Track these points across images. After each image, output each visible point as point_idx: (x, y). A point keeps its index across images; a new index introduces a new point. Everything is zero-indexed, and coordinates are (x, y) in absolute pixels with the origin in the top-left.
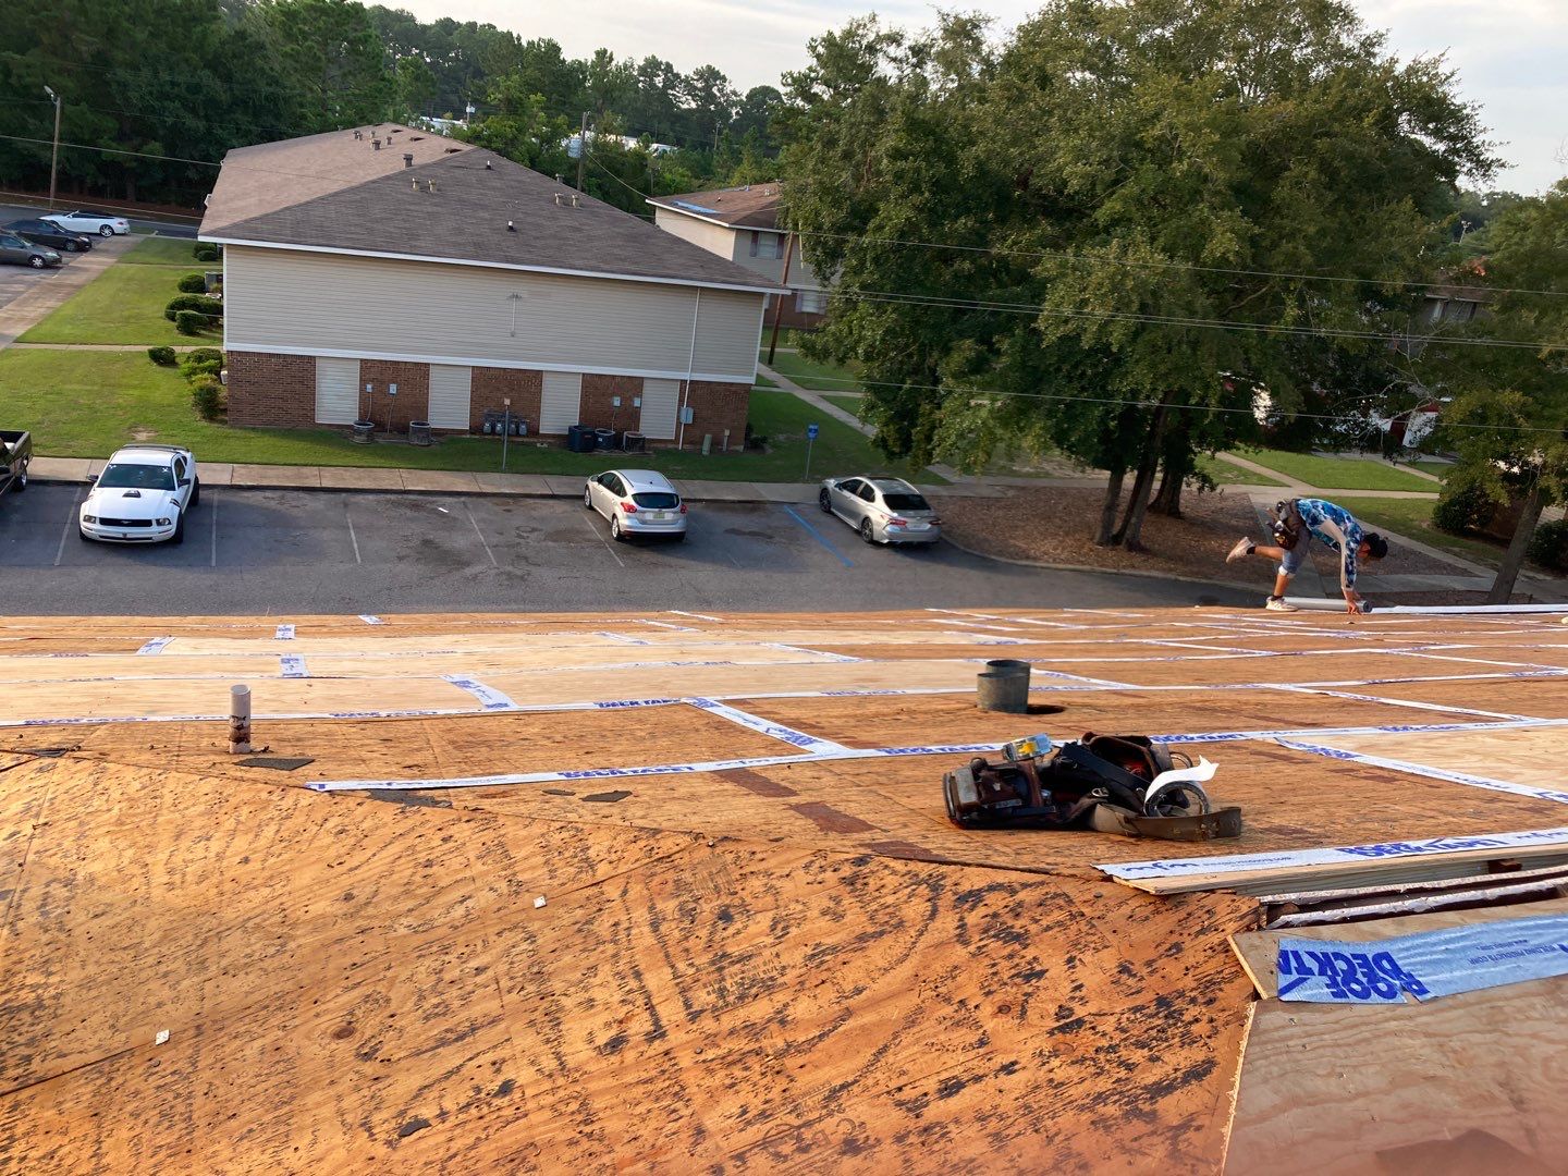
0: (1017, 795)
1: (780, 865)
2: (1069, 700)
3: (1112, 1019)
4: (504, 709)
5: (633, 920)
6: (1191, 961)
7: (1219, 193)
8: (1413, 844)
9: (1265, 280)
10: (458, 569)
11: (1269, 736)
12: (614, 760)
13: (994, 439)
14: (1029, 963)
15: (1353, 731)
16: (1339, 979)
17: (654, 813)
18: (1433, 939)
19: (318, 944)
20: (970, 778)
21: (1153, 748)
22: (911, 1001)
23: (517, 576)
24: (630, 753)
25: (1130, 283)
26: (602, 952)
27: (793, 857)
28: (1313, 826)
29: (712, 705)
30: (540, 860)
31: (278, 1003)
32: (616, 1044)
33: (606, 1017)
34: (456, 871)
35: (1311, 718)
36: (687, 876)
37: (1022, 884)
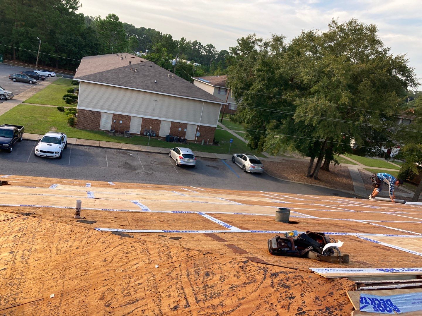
0: (288, 247)
1: (223, 261)
2: (300, 220)
3: (313, 312)
4: (147, 211)
5: (182, 273)
6: (336, 298)
7: (343, 86)
8: (396, 269)
9: (355, 110)
10: (134, 171)
11: (355, 235)
12: (177, 228)
13: (280, 147)
14: (291, 294)
15: (378, 235)
16: (376, 306)
17: (188, 244)
18: (402, 296)
19: (96, 273)
20: (276, 241)
21: (325, 236)
22: (258, 302)
23: (150, 174)
24: (181, 226)
25: (319, 108)
26: (173, 282)
27: (226, 259)
28: (368, 261)
29: (203, 214)
30: (157, 254)
31: (84, 289)
32: (176, 308)
33: (173, 300)
34: (134, 256)
35: (366, 230)
36: (197, 262)
37: (289, 272)
